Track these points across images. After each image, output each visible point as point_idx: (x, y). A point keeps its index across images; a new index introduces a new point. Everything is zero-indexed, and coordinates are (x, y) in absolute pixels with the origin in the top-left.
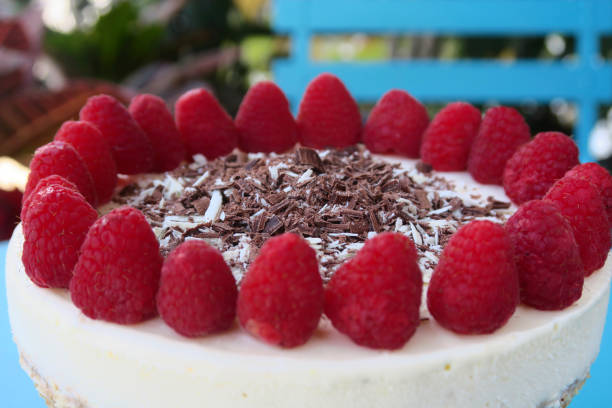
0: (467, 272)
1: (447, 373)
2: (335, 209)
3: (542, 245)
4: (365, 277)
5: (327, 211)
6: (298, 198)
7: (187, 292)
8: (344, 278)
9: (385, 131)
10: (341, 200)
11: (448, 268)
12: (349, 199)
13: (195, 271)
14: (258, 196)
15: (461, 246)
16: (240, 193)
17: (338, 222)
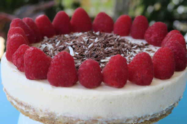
0: (164, 61)
1: (163, 90)
2: (110, 49)
3: (178, 53)
4: (140, 65)
5: (107, 49)
6: (98, 46)
7: (91, 74)
8: (132, 66)
9: (102, 25)
10: (111, 46)
11: (158, 61)
12: (113, 45)
13: (94, 68)
14: (84, 47)
15: (161, 54)
16: (78, 46)
17: (112, 52)
